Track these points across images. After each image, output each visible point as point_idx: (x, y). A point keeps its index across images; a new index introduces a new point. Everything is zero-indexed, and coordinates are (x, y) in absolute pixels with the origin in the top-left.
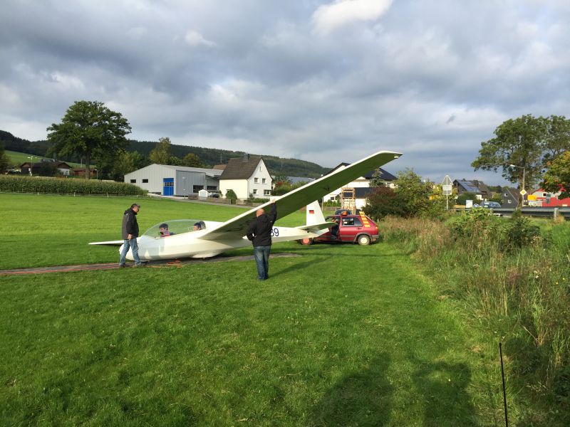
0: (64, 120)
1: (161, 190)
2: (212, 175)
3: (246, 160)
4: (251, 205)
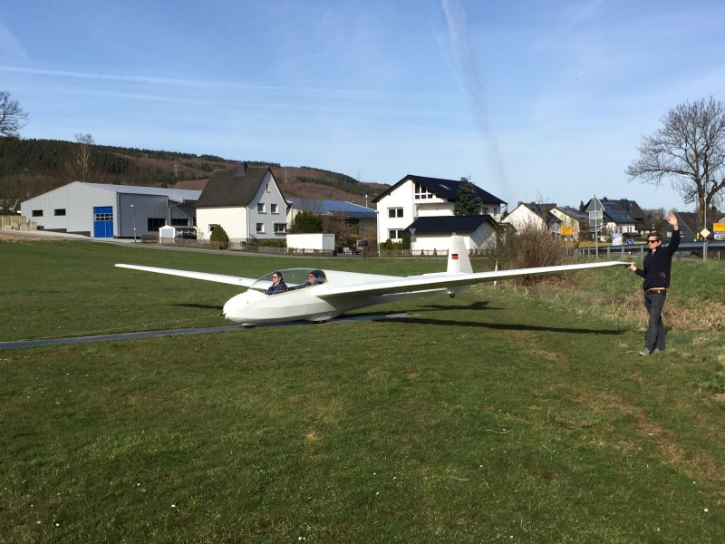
1: (91, 229)
2: (180, 200)
3: (241, 173)
4: (256, 251)
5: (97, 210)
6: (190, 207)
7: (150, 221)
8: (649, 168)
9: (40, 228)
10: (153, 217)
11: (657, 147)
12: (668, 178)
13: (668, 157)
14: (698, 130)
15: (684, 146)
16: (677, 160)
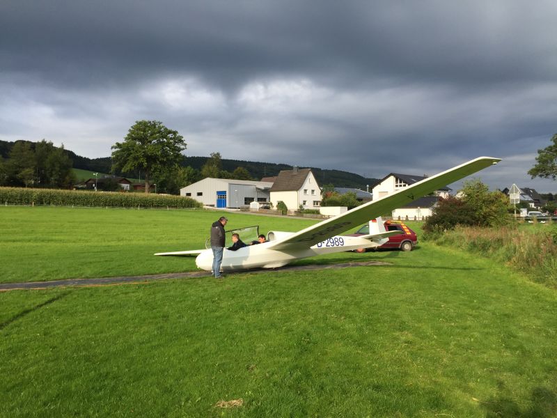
0: (126, 139)
2: (263, 188)
4: (302, 216)
5: (219, 193)
6: (267, 191)
7: (246, 199)
10: (247, 196)
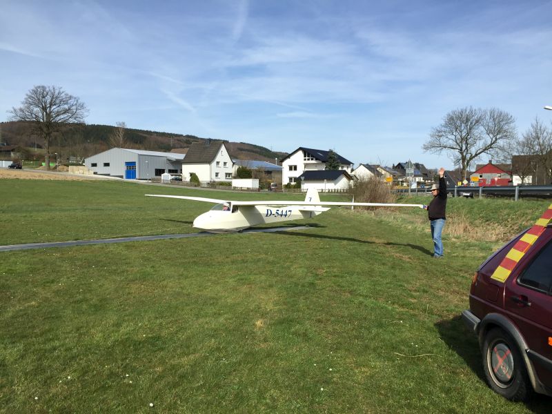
0: (23, 103)
1: (123, 173)
2: (174, 159)
3: (207, 145)
4: (215, 188)
5: (127, 163)
6: (179, 163)
7: (157, 170)
8: (435, 145)
9: (95, 173)
10: (158, 168)
11: (440, 134)
12: (445, 151)
13: (446, 139)
14: (463, 125)
15: (454, 134)
16: (451, 141)
